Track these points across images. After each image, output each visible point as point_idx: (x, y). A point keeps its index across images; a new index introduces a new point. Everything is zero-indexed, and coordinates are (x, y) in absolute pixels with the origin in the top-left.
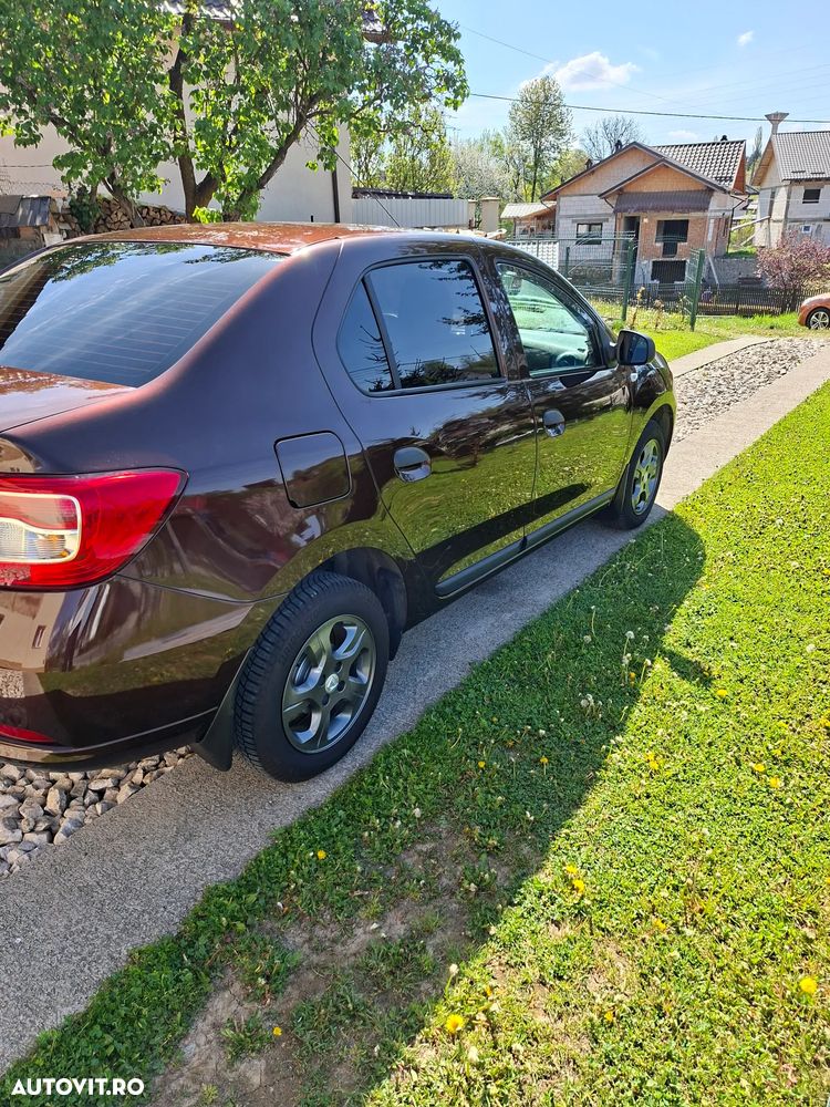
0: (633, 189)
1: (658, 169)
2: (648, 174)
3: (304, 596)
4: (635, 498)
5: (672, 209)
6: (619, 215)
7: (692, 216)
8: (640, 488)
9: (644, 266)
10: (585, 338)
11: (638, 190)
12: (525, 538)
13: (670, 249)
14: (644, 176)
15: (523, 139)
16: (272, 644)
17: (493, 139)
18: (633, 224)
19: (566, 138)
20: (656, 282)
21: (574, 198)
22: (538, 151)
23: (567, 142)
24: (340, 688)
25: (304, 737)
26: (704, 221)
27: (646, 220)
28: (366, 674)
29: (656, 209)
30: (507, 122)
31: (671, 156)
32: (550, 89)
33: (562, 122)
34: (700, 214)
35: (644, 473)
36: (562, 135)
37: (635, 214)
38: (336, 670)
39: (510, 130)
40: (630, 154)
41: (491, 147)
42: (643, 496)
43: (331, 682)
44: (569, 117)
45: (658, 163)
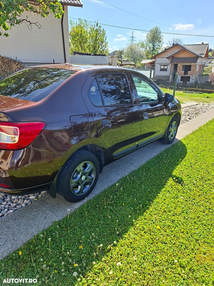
0: (176, 56)
1: (183, 51)
2: (181, 52)
3: (75, 157)
4: (170, 136)
5: (187, 62)
6: (172, 63)
7: (192, 64)
8: (171, 134)
9: (179, 78)
10: (157, 95)
11: (178, 57)
12: (138, 144)
13: (186, 73)
14: (179, 53)
15: (150, 43)
16: (66, 169)
17: (142, 43)
18: (176, 66)
19: (161, 43)
20: (182, 82)
21: (160, 58)
22: (154, 46)
23: (161, 44)
24: (86, 179)
25: (76, 192)
26: (196, 66)
27: (179, 65)
28: (93, 176)
29: (182, 62)
30: (146, 38)
31: (187, 48)
32: (158, 30)
33: (160, 38)
34: (194, 64)
35: (172, 130)
36: (160, 42)
37: (176, 63)
38: (85, 175)
39: (146, 40)
40: (176, 47)
41: (141, 45)
42: (172, 136)
43: (83, 178)
44: (162, 37)
45: (183, 49)
